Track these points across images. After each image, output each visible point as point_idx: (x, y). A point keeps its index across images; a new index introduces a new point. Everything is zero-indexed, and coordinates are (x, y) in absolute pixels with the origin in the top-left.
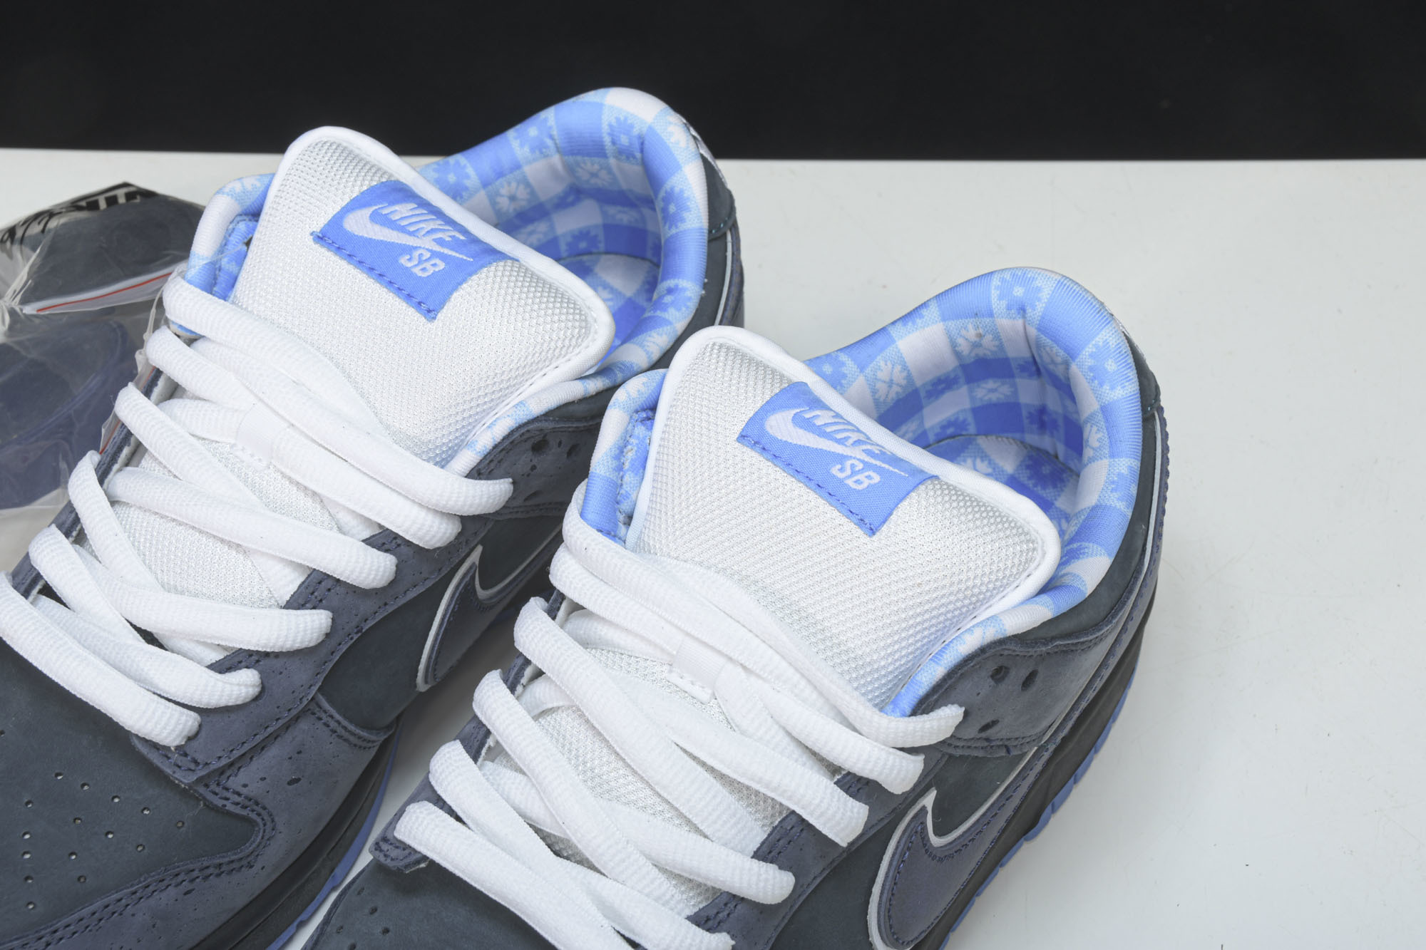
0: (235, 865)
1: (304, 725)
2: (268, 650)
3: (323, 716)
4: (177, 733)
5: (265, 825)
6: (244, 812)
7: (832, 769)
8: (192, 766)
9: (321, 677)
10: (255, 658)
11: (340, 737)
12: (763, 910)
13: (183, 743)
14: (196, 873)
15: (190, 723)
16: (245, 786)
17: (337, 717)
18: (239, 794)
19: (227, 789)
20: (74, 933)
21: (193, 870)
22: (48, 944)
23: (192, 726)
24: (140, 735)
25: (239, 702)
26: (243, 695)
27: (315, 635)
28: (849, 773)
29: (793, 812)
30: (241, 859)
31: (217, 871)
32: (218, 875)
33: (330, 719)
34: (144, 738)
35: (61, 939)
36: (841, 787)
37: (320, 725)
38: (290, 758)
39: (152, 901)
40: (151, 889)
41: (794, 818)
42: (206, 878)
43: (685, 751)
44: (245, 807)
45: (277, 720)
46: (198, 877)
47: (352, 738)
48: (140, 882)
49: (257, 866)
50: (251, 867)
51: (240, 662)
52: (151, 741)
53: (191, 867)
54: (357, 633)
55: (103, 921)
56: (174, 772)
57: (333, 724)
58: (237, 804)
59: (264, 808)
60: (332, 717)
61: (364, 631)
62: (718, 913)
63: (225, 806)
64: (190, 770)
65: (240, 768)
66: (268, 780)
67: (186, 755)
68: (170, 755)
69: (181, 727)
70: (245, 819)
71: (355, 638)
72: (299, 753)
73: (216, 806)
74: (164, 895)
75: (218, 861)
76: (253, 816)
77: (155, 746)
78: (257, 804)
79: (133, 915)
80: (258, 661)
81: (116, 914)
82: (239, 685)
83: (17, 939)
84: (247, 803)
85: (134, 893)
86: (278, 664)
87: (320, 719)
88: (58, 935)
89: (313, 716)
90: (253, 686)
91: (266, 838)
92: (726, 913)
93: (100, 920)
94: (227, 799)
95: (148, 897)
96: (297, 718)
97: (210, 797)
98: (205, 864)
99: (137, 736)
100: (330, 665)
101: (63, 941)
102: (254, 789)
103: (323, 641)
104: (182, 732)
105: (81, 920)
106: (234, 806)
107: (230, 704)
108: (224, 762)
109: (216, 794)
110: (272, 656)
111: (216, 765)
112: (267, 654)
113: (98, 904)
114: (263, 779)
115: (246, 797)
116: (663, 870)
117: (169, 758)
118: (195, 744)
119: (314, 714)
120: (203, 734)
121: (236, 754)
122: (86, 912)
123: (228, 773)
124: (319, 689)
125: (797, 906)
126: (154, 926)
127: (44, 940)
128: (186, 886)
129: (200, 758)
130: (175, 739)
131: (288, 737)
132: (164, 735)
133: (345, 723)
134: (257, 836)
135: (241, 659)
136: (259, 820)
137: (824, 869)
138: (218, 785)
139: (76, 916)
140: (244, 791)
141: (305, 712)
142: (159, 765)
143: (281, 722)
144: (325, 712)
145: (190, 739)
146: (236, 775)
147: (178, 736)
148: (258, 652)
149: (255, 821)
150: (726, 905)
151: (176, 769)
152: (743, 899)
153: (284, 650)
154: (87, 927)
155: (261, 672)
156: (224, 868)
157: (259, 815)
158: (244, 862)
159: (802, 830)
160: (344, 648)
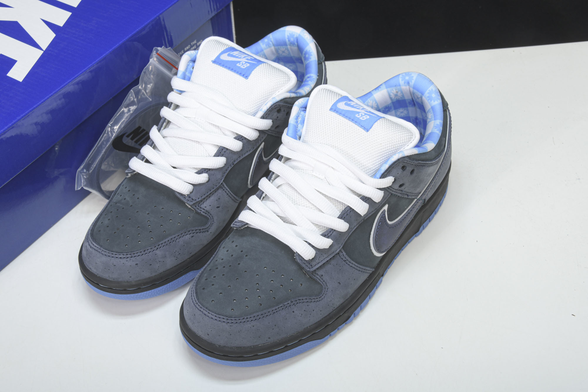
0: (204, 230)
1: (220, 191)
2: (210, 168)
3: (225, 189)
4: (187, 190)
5: (211, 219)
6: (206, 215)
7: (359, 195)
8: (192, 200)
9: (224, 177)
10: (206, 171)
11: (229, 196)
12: (340, 234)
13: (189, 194)
14: (194, 231)
15: (191, 188)
16: (206, 207)
17: (228, 190)
18: (204, 210)
19: (201, 208)
20: (164, 246)
21: (193, 230)
22: (157, 249)
23: (191, 189)
24: (178, 191)
25: (203, 182)
26: (204, 180)
27: (222, 164)
28: (363, 196)
29: (348, 206)
30: (205, 229)
31: (199, 232)
32: (200, 232)
33: (226, 190)
34: (179, 193)
35: (161, 247)
36: (361, 199)
37: (224, 192)
38: (217, 200)
39: (183, 238)
40: (183, 235)
41: (348, 208)
42: (197, 233)
43: (318, 191)
44: (206, 214)
45: (213, 188)
46: (195, 233)
47: (232, 197)
48: (180, 232)
49: (210, 232)
50: (208, 232)
51: (203, 172)
52: (180, 193)
53: (193, 229)
54: (233, 165)
55: (171, 243)
56: (187, 202)
57: (227, 192)
58: (204, 212)
59: (211, 214)
60: (227, 189)
61: (234, 164)
62: (328, 234)
63: (201, 212)
64: (191, 201)
65: (204, 202)
66: (211, 206)
67: (190, 197)
68: (186, 197)
69: (188, 189)
70: (206, 217)
71: (232, 166)
72: (219, 199)
73: (198, 212)
74: (186, 237)
75: (200, 228)
76: (208, 216)
77: (182, 195)
78: (209, 213)
79: (179, 242)
80: (207, 172)
81: (174, 241)
82: (203, 177)
83: (149, 247)
84: (206, 212)
85: (179, 236)
86: (212, 172)
87: (224, 190)
88: (160, 246)
89: (222, 189)
90: (207, 178)
91: (211, 223)
92: (330, 234)
93: (170, 243)
94: (201, 211)
95: (182, 237)
96: (218, 189)
97: (197, 209)
98: (197, 229)
99: (177, 192)
100: (226, 174)
101: (161, 248)
102: (208, 208)
103: (224, 166)
104: (189, 190)
105: (165, 242)
106: (203, 213)
107: (201, 183)
108: (200, 199)
109: (198, 209)
110: (211, 170)
111: (198, 200)
112: (209, 170)
113: (170, 238)
114: (210, 205)
115: (206, 211)
116: (313, 223)
117: (185, 198)
118: (192, 194)
119: (222, 188)
120: (194, 192)
121: (203, 197)
122: (167, 240)
123: (201, 203)
124: (224, 181)
125: (350, 234)
126: (184, 246)
127: (156, 247)
128: (192, 235)
129: (194, 198)
130: (187, 192)
131: (216, 194)
132: (184, 190)
133: (230, 192)
134: (209, 222)
135: (203, 171)
136: (209, 218)
137: (357, 224)
138: (199, 206)
139: (164, 241)
140: (205, 209)
141: (220, 187)
142: (183, 200)
143: (214, 189)
144: (225, 188)
145: (191, 193)
146: (203, 204)
147: (188, 191)
148: (207, 169)
149: (208, 218)
150: (330, 232)
151: (188, 201)
152: (335, 230)
153: (214, 168)
154: (167, 244)
155: (208, 175)
156: (201, 231)
157: (209, 216)
158: (206, 230)
159: (351, 211)
160: (230, 169)
